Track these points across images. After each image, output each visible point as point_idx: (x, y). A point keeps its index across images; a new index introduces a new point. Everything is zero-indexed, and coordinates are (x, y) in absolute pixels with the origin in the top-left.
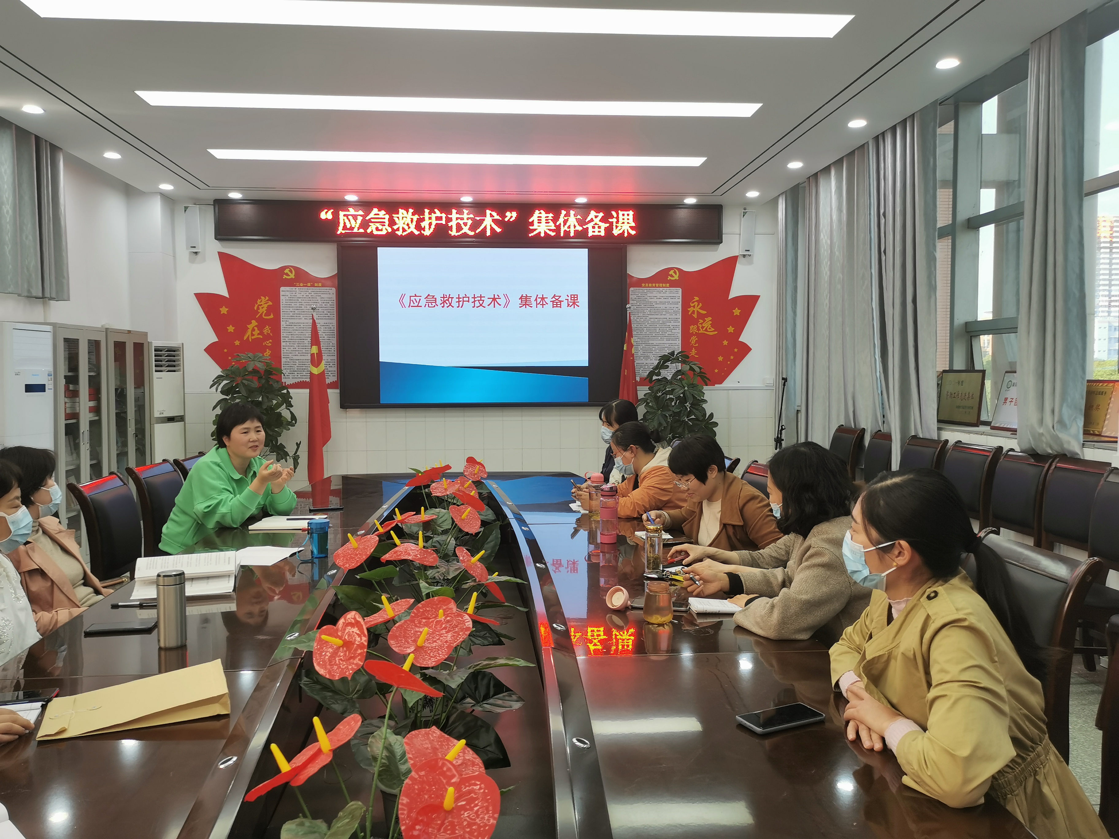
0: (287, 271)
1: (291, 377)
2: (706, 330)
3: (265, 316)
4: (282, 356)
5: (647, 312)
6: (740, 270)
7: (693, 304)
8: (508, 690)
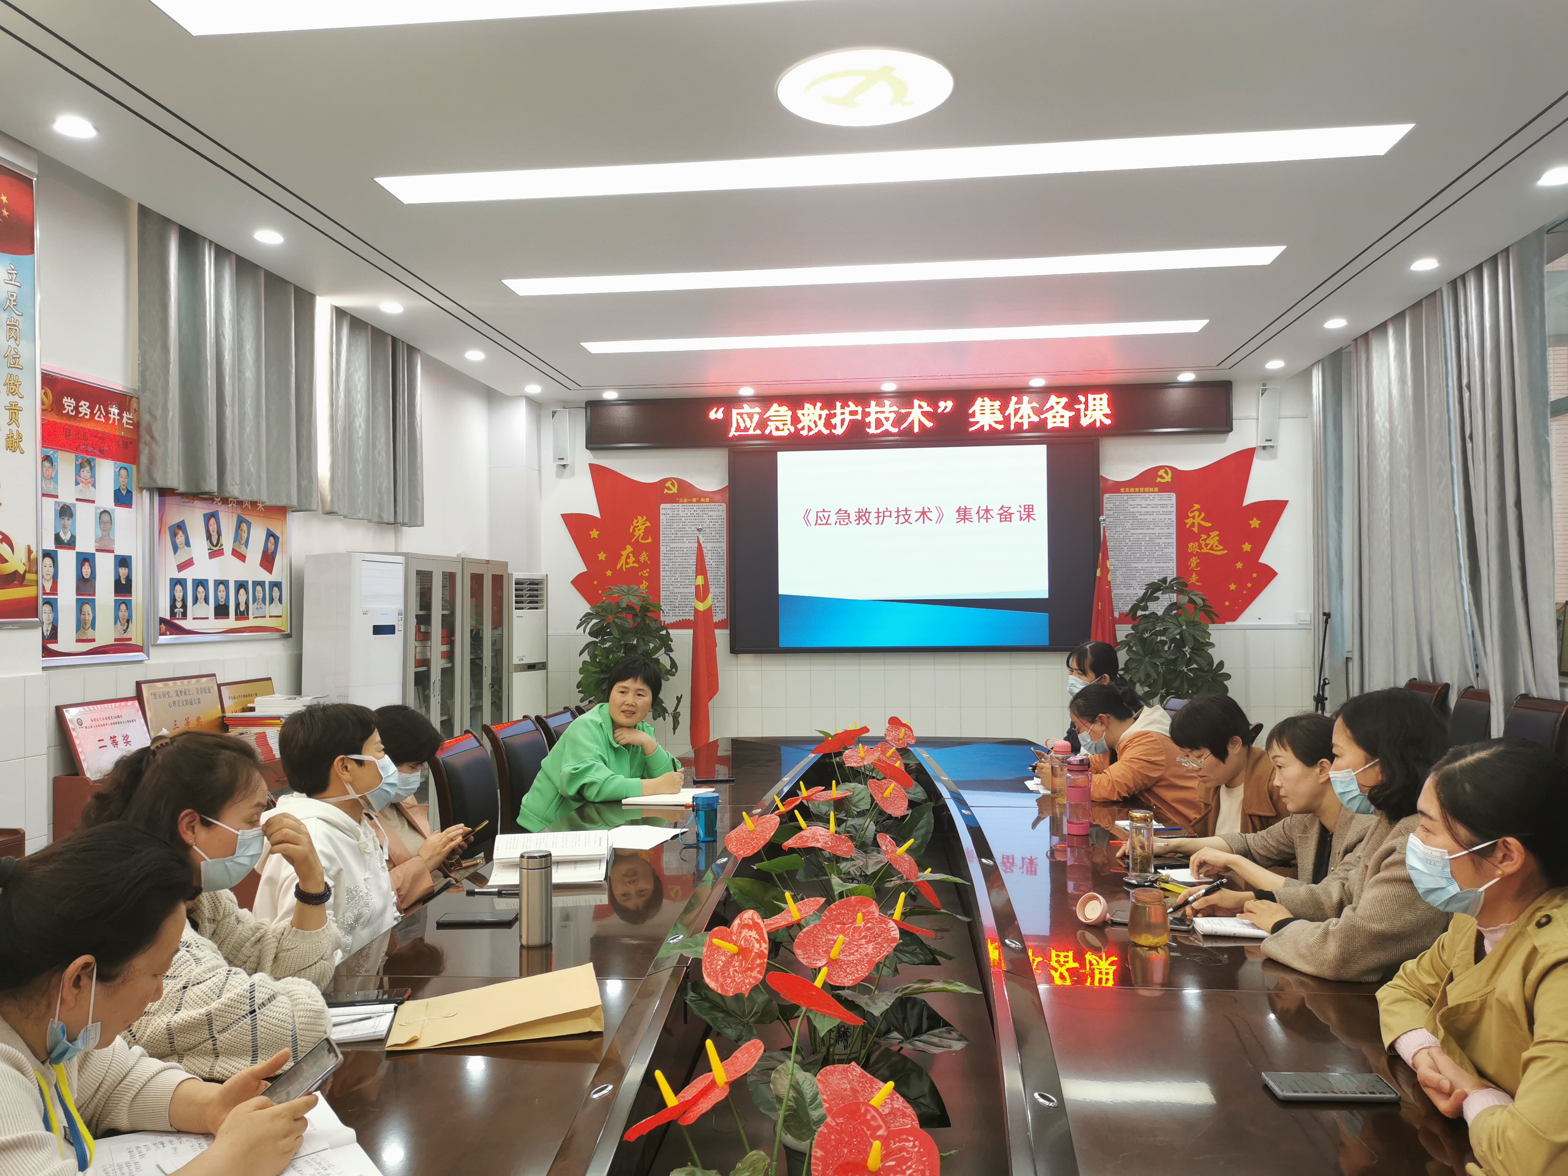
0: (668, 484)
1: (671, 614)
2: (1211, 549)
3: (642, 539)
4: (661, 589)
5: (1128, 525)
6: (1259, 467)
7: (1193, 514)
8: (946, 1024)
